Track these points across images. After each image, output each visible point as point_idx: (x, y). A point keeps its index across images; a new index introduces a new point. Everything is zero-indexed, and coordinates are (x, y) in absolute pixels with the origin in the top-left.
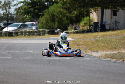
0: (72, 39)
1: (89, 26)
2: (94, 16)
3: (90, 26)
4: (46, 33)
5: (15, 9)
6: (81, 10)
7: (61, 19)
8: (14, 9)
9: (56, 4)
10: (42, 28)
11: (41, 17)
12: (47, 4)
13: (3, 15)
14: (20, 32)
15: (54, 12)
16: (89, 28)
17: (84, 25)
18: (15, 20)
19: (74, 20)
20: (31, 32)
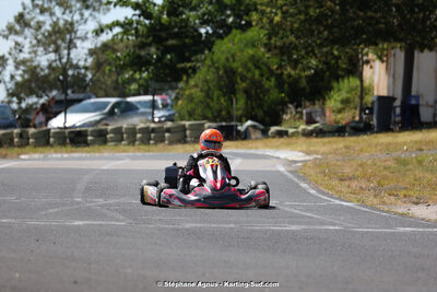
1: (358, 112)
2: (378, 77)
3: (362, 110)
5: (90, 50)
7: (257, 85)
8: (86, 51)
9: (238, 31)
10: (191, 115)
11: (185, 78)
12: (207, 33)
13: (46, 71)
14: (114, 131)
15: (234, 61)
16: (357, 118)
17: (340, 106)
18: (88, 89)
19: (304, 89)
20: (153, 130)
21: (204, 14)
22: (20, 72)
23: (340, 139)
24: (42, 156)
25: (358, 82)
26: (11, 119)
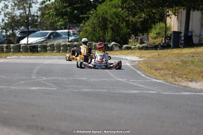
0: (140, 59)
1: (164, 39)
2: (173, 23)
3: (166, 38)
4: (93, 47)
5: (39, 8)
7: (117, 25)
8: (37, 9)
11: (83, 22)
12: (94, 1)
13: (19, 18)
14: (50, 46)
15: (106, 14)
16: (163, 42)
17: (155, 35)
18: (38, 26)
19: (139, 28)
20: (69, 46)
22: (7, 18)
24: (17, 57)
25: (164, 25)
26: (3, 39)
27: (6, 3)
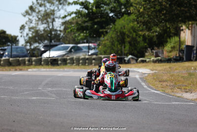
0: (152, 72)
1: (178, 52)
6: (166, 26)
7: (134, 40)
8: (60, 23)
9: (127, 16)
10: (105, 53)
11: (103, 36)
12: (112, 16)
13: (43, 32)
14: (70, 59)
15: (124, 29)
16: (178, 55)
17: (170, 49)
18: (61, 40)
19: (155, 42)
20: (87, 59)
21: (112, 8)
22: (31, 33)
23: (168, 64)
25: (179, 39)
26: (26, 53)
27: (31, 17)
